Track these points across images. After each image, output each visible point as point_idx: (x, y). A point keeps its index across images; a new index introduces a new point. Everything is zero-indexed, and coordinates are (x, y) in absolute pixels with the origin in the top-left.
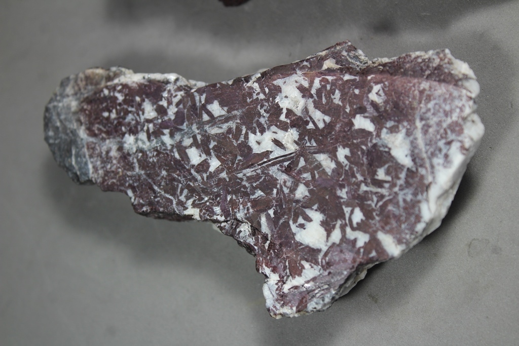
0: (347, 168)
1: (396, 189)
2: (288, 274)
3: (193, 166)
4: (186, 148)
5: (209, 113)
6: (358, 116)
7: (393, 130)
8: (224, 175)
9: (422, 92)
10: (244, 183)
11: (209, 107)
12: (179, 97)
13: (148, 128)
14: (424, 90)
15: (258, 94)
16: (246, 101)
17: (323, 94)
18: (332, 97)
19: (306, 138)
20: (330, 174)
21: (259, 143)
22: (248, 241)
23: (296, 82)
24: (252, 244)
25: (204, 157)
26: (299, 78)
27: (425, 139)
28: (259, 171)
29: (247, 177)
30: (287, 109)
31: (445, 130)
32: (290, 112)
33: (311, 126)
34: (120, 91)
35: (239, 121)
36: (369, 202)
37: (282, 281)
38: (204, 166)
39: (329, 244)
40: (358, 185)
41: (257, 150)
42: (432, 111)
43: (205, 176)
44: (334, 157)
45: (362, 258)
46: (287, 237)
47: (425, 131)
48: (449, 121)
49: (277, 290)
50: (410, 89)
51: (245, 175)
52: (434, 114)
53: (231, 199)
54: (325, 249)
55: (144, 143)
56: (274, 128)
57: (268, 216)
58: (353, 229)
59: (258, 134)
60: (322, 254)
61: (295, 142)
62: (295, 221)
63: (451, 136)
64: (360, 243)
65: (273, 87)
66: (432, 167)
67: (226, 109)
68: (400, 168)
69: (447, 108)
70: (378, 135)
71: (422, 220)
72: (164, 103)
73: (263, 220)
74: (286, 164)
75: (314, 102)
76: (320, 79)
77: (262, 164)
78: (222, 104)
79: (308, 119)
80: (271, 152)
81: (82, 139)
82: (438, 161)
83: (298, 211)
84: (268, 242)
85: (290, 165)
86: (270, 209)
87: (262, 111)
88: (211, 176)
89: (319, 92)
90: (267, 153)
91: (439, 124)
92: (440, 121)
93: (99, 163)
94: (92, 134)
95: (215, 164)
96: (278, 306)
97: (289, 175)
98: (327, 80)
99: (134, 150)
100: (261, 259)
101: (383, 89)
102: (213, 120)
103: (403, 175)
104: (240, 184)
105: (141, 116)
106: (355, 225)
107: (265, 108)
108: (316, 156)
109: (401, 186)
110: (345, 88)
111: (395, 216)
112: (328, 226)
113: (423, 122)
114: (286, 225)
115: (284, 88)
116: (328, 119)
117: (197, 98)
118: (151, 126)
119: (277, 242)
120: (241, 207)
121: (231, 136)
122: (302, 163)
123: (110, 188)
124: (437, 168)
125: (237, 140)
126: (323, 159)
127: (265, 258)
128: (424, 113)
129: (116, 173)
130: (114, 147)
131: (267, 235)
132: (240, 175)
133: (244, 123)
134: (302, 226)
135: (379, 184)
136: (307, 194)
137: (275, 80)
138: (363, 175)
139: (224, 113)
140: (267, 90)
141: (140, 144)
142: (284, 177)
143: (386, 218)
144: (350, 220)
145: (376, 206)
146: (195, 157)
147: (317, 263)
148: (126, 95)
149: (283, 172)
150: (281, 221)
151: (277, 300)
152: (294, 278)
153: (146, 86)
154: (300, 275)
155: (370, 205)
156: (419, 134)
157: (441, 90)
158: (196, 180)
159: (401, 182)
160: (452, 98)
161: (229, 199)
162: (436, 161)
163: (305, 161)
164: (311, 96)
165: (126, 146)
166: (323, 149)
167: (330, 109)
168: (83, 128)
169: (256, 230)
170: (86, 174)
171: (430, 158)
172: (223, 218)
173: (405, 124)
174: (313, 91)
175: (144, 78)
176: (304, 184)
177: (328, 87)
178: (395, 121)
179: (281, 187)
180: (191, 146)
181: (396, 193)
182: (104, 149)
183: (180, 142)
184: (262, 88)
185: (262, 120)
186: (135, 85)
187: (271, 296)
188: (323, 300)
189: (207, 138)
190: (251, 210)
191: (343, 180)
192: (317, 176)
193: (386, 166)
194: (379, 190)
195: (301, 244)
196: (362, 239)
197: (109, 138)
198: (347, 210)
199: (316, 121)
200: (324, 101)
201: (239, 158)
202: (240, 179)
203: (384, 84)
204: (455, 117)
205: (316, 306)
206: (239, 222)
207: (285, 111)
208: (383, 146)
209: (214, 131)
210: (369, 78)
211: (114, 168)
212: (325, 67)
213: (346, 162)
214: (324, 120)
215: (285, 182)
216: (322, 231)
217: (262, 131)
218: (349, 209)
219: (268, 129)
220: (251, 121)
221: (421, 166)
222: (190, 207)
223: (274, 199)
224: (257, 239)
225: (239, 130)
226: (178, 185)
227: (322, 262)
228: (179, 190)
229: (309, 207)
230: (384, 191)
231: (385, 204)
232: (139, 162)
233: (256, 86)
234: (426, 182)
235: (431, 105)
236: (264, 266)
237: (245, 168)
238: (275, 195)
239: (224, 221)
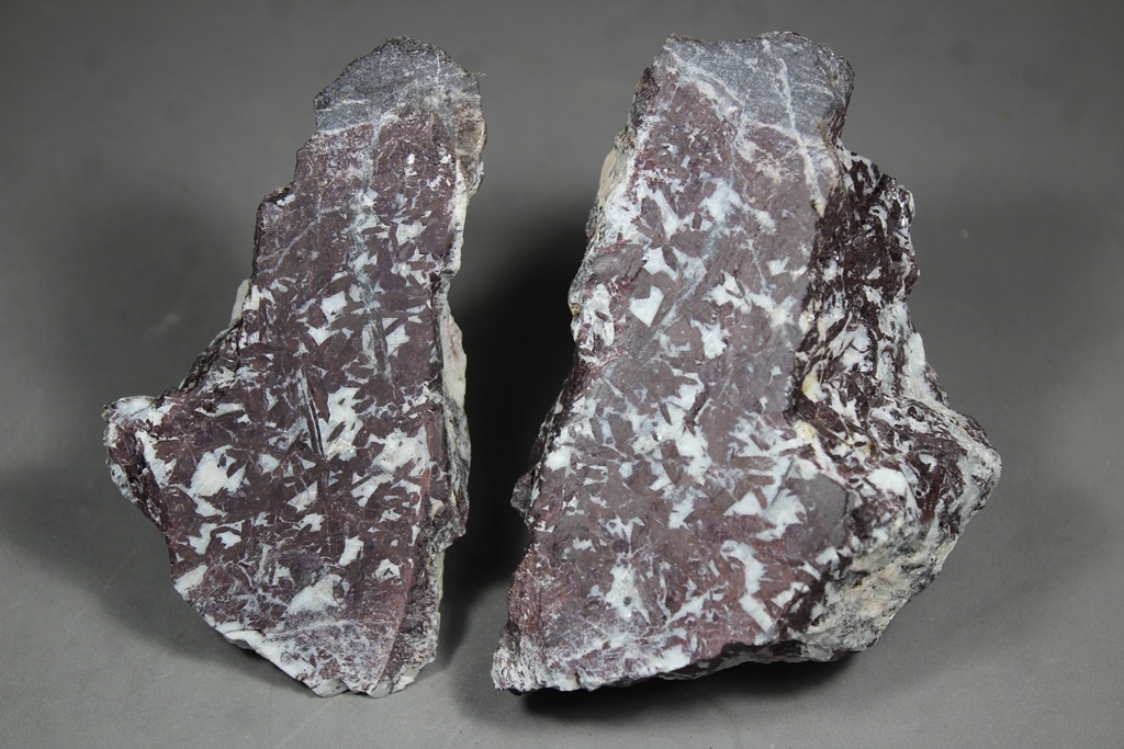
0: (294, 527)
1: (260, 591)
2: (161, 439)
3: (320, 302)
4: (347, 291)
5: (392, 328)
6: (362, 544)
7: (338, 590)
8: (303, 349)
9: (383, 629)
10: (288, 380)
11: (401, 330)
12: (421, 280)
13: (383, 230)
14: (385, 632)
15: (410, 403)
16: (402, 384)
17: (397, 497)
18: (392, 510)
19: (340, 472)
20: (289, 503)
21: (341, 403)
22: (208, 382)
23: (419, 459)
24: (204, 389)
25: (331, 319)
26: (425, 463)
27: (321, 631)
28: (302, 402)
29: (296, 385)
30: (384, 445)
31: (331, 656)
32: (379, 448)
33: (356, 478)
34: (443, 183)
35: (375, 373)
36: (246, 556)
37: (151, 429)
38: (318, 319)
39: (196, 499)
40: (271, 542)
41: (333, 399)
42: (355, 641)
43: (304, 320)
44: (311, 509)
45: (175, 544)
46: (209, 440)
47: (335, 633)
48: (341, 662)
49: (140, 421)
50: (388, 614)
51: (299, 380)
52: (352, 644)
53: (268, 359)
54: (190, 493)
55: (362, 223)
56: (359, 425)
57: (240, 414)
58: (213, 533)
59: (355, 402)
60: (184, 489)
61: (337, 455)
62: (229, 453)
63: (321, 664)
64: (194, 541)
65: (416, 424)
66: (285, 639)
67: (396, 354)
68: (287, 597)
69: (357, 660)
70: (333, 570)
71: (218, 623)
72: (417, 256)
73: (235, 407)
74: (309, 442)
75: (388, 484)
76: (419, 493)
77: (312, 407)
78: (403, 348)
79: (366, 475)
80: (327, 421)
81: (379, 118)
82: (292, 646)
83: (243, 460)
84: (204, 412)
85: (307, 447)
86: (250, 417)
87: (385, 409)
88: (303, 330)
89: (402, 491)
90: (326, 416)
91: (338, 649)
93: (340, 146)
94: (384, 135)
95: (320, 335)
96: (119, 421)
97: (293, 445)
98: (416, 503)
99: (353, 207)
100: (182, 400)
101: (393, 578)
102: (381, 335)
103: (277, 601)
104: (288, 371)
105: (402, 219)
106: (218, 536)
107: (390, 413)
108: (315, 485)
109: (264, 598)
110: (402, 527)
111: (225, 589)
112: (220, 498)
113: (343, 629)
114: (226, 440)
115: (414, 440)
116: (363, 503)
117: (416, 310)
118: (385, 235)
119: (203, 426)
120: (256, 374)
121: (356, 361)
122: (308, 465)
123: (300, 165)
124: (284, 644)
125: (350, 370)
126: (312, 492)
127: (182, 408)
128: (354, 631)
129: (322, 175)
130: (360, 173)
131: (215, 412)
132: (299, 374)
133: (371, 382)
134: (222, 462)
136: (265, 471)
137: (426, 429)
138: (283, 547)
139: (390, 350)
140: (414, 416)
141: (361, 216)
142: (291, 439)
143: (224, 578)
144: (226, 529)
145: (241, 564)
146: (333, 305)
147: (172, 480)
148: (435, 194)
149: (298, 437)
150: (231, 433)
151: (126, 420)
152: (155, 447)
153: (445, 227)
154: (158, 456)
155: (242, 557)
156: (328, 623)
157: (382, 654)
158: (299, 307)
159: (269, 597)
160: (369, 666)
161: (268, 356)
162: (292, 643)
163: (310, 470)
164: (397, 479)
165: (359, 194)
166: (324, 494)
167: (377, 506)
168: (396, 119)
169: (222, 395)
170: (325, 126)
171: (295, 636)
172: (242, 346)
173: (344, 606)
174: (403, 483)
175: (457, 225)
176: (279, 467)
177: (406, 504)
178: (349, 592)
179: (279, 434)
180: (348, 298)
181: (256, 591)
182: (360, 156)
183: (356, 283)
184: (418, 409)
185: (372, 409)
186: (449, 209)
187: (132, 412)
188: (123, 486)
189: (357, 324)
190: (249, 389)
191: (279, 520)
192: (288, 485)
193: (291, 579)
194: (261, 569)
195: (198, 461)
196: (200, 544)
197: (374, 165)
198: (239, 526)
199: (363, 485)
200: (388, 498)
201: (324, 372)
202: (295, 374)
203: (399, 580)
204: (345, 669)
205: (116, 476)
206: (235, 369)
207: (381, 441)
208: (319, 576)
209: (366, 336)
210: (410, 560)
211: (329, 172)
212: (433, 501)
213: (302, 526)
214: (362, 497)
215: (284, 440)
216: (213, 490)
217: (357, 409)
218: (240, 528)
219: (359, 417)
220: (374, 390)
221: (287, 624)
222: (262, 296)
223: (263, 423)
224: (209, 396)
225: (364, 373)
226: (294, 277)
227: (173, 488)
228: (287, 279)
229: (246, 475)
230: (260, 576)
231: (242, 577)
232: (335, 214)
233: (422, 400)
234: (266, 631)
235: (364, 639)
236: (173, 404)
237: (308, 382)
238: (267, 424)
239: (238, 348)
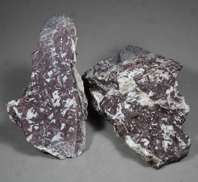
0: (50, 123)
1: (45, 138)
2: (18, 108)
3: (47, 73)
5: (64, 76)
6: (65, 124)
7: (61, 135)
8: (45, 84)
9: (73, 142)
10: (43, 91)
12: (68, 65)
14: (73, 143)
15: (70, 92)
16: (68, 88)
17: (71, 113)
18: (70, 116)
19: (58, 109)
20: (48, 118)
21: (55, 94)
22: (26, 94)
23: (74, 104)
24: (26, 96)
25: (50, 76)
26: (76, 105)
27: (59, 145)
28: (47, 95)
29: (45, 92)
31: (62, 150)
32: (65, 103)
35: (62, 86)
37: (16, 107)
38: (47, 77)
39: (28, 120)
40: (45, 127)
41: (53, 94)
42: (67, 146)
43: (44, 78)
44: (53, 118)
45: (25, 131)
46: (29, 107)
47: (62, 145)
48: (65, 151)
49: (14, 105)
50: (73, 139)
51: (46, 91)
54: (26, 119)
55: (53, 54)
56: (60, 98)
57: (34, 100)
58: (33, 127)
59: (58, 93)
60: (25, 118)
61: (56, 106)
62: (33, 109)
63: (60, 152)
64: (29, 129)
65: (72, 96)
66: (52, 148)
67: (65, 82)
68: (51, 139)
69: (68, 150)
70: (60, 131)
71: (37, 146)
72: (66, 60)
73: (33, 99)
74: (50, 104)
75: (68, 110)
76: (75, 111)
77: (49, 96)
78: (67, 80)
79: (63, 109)
80: (53, 99)
81: (53, 31)
83: (36, 110)
84: (27, 101)
85: (49, 105)
86: (36, 101)
87: (65, 94)
88: (44, 80)
89: (72, 111)
90: (53, 97)
91: (64, 148)
92: (65, 149)
93: (46, 39)
95: (48, 80)
96: (9, 106)
97: (46, 105)
98: (75, 114)
99: (51, 52)
100: (22, 99)
101: (73, 131)
102: (61, 78)
103: (49, 140)
104: (43, 89)
105: (62, 52)
106: (34, 127)
107: (66, 95)
108: (53, 113)
109: (46, 139)
110: (73, 119)
111: (37, 139)
112: (33, 119)
113: (64, 144)
114: (32, 106)
115: (72, 100)
117: (68, 71)
118: (59, 56)
119: (27, 104)
120: (36, 91)
121: (57, 85)
122: (51, 109)
123: (38, 44)
124: (52, 149)
125: (56, 87)
126: (52, 115)
127: (22, 101)
128: (67, 144)
130: (51, 44)
131: (29, 101)
132: (45, 89)
133: (61, 88)
134: (32, 111)
135: (46, 133)
136: (42, 112)
137: (75, 97)
138: (48, 128)
139: (64, 81)
140: (71, 95)
141: (53, 53)
142: (46, 104)
143: (37, 136)
145: (40, 133)
146: (50, 73)
147: (22, 117)
149: (47, 103)
150: (33, 105)
151: (11, 105)
152: (17, 110)
153: (71, 52)
154: (18, 112)
155: (40, 131)
156: (61, 143)
157: (73, 148)
158: (43, 75)
159: (47, 139)
161: (38, 87)
162: (53, 148)
164: (70, 109)
165: (52, 49)
166: (55, 115)
167: (67, 115)
168: (57, 31)
169: (30, 97)
170: (42, 35)
171: (54, 147)
172: (32, 85)
173: (63, 139)
174: (72, 110)
175: (74, 51)
176: (44, 110)
177: (73, 114)
178: (64, 135)
179: (43, 103)
180: (53, 71)
181: (44, 138)
182: (50, 40)
183: (54, 68)
184: (72, 93)
185: (62, 94)
186: (71, 48)
187: (12, 104)
188: (12, 120)
189: (56, 77)
190: (35, 94)
191: (46, 122)
192: (47, 114)
193: (51, 134)
194: (44, 133)
195: (27, 112)
196: (30, 130)
198: (38, 124)
199: (63, 111)
200: (69, 113)
202: (44, 89)
203: (74, 131)
204: (66, 152)
205: (10, 118)
206: (32, 90)
207: (65, 101)
208: (57, 133)
209: (58, 79)
210: (76, 126)
211: (44, 45)
212: (79, 113)
213: (51, 122)
214: (63, 114)
215: (44, 104)
216: (31, 118)
217: (59, 95)
218: (38, 125)
220: (62, 90)
221: (52, 144)
222: (35, 74)
223: (39, 101)
224: (27, 97)
225: (59, 87)
226: (41, 69)
228: (39, 69)
229: (38, 113)
230: (44, 135)
231: (40, 136)
232: (47, 54)
233: (73, 91)
235: (69, 145)
236: (20, 100)
237: (48, 91)
238: (40, 101)
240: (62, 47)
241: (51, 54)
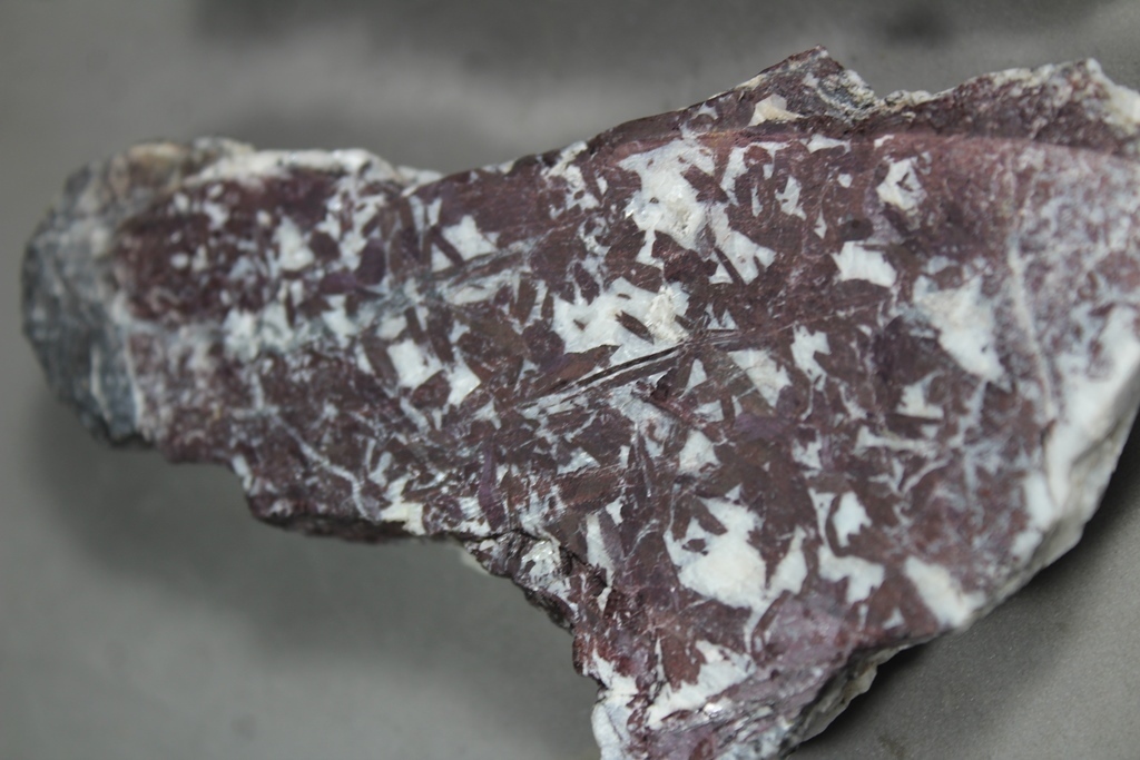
0: (820, 386)
1: (957, 441)
2: (661, 677)
3: (406, 391)
4: (388, 343)
5: (450, 251)
6: (849, 246)
7: (947, 280)
8: (487, 412)
9: (1024, 176)
10: (542, 433)
11: (451, 234)
12: (371, 211)
13: (289, 294)
14: (1031, 170)
15: (579, 195)
16: (546, 215)
17: (754, 191)
18: (779, 197)
19: (709, 309)
20: (773, 403)
21: (581, 325)
22: (551, 590)
23: (681, 160)
24: (564, 597)
25: (435, 365)
26: (689, 149)
27: (1036, 301)
28: (582, 401)
29: (551, 417)
30: (658, 234)
31: (1090, 276)
32: (664, 241)
33: (721, 276)
34: (218, 200)
35: (527, 269)
36: (882, 478)
37: (645, 697)
38: (435, 390)
39: (774, 593)
40: (852, 431)
41: (575, 343)
42: (1053, 226)
43: (437, 415)
44: (783, 356)
45: (865, 632)
46: (657, 577)
47: (1035, 282)
48: (1101, 251)
49: (630, 720)
50: (991, 169)
51: (543, 411)
52: (1058, 235)
53: (507, 477)
54: (760, 607)
55: (277, 332)
56: (621, 285)
57: (606, 521)
58: (839, 552)
59: (580, 300)
60: (753, 622)
61: (679, 319)
62: (679, 533)
63: (1108, 293)
64: (858, 591)
65: (618, 177)
66: (1057, 377)
67: (493, 236)
68: (966, 383)
69: (1096, 216)
70: (906, 296)
71: (1031, 524)
72: (331, 227)
73: (593, 531)
74: (655, 379)
75: (730, 211)
76: (745, 150)
77: (591, 380)
78: (484, 226)
79: (714, 257)
80: (615, 348)
81: (118, 328)
82: (1073, 361)
83: (692, 506)
84: (607, 591)
85: (664, 383)
86: (611, 500)
87: (590, 241)
88: (453, 417)
89: (742, 184)
90: (603, 353)
91: (1074, 260)
92: (1077, 254)
93: (160, 388)
94: (143, 311)
95: (463, 383)
97: (662, 409)
98: (764, 153)
99: (253, 352)
100: (588, 638)
101: (917, 172)
102: (460, 269)
103: (974, 403)
104: (530, 435)
105: (271, 261)
106: (843, 541)
107: (597, 231)
108: (736, 355)
109: (969, 431)
110: (812, 171)
111: (954, 515)
112: (769, 545)
113: (1030, 258)
114: (656, 544)
115: (647, 177)
116: (766, 256)
117: (418, 212)
118: (297, 289)
119: (632, 591)
120: (534, 497)
121: (506, 309)
122: (698, 375)
123: (187, 455)
124: (1069, 378)
126: (756, 364)
127: (599, 635)
128: (1032, 233)
129: (204, 413)
130: (201, 346)
131: (604, 571)
132: (531, 413)
133: (541, 274)
134: (698, 546)
135: (911, 427)
136: (711, 458)
137: (625, 156)
138: (863, 404)
139: (487, 248)
140: (603, 185)
141: (269, 336)
142: (650, 414)
143: (928, 519)
144: (830, 527)
145: (900, 487)
146: (412, 366)
147: (738, 646)
148: (233, 209)
149: (646, 400)
150: (642, 534)
151: (630, 750)
152: (676, 687)
153: (284, 184)
154: (692, 680)
155: (884, 487)
156: (1018, 290)
157: (1078, 167)
158: (413, 428)
159: (969, 421)
160: (1108, 188)
161: (500, 477)
162: (1065, 361)
163: (707, 369)
164: (722, 197)
165: (232, 342)
166: (754, 335)
167: (772, 230)
168: (121, 297)
169: (573, 559)
170: (127, 418)
171: (1049, 355)
172: (484, 529)
173: (980, 262)
174: (727, 184)
175: (280, 163)
176: (704, 431)
177: (768, 171)
178: (950, 256)
179: (641, 441)
180: (401, 338)
181: (956, 452)
182: (175, 350)
183: (374, 328)
184: (589, 179)
185: (590, 265)
186: (255, 184)
187: (615, 738)
188: (758, 749)
189: (444, 316)
190: (560, 506)
191: (809, 419)
192: (738, 410)
193: (928, 379)
194: (910, 444)
195: (697, 596)
196: (864, 578)
197: (187, 322)
198: (821, 501)
199: (734, 261)
200: (756, 207)
201: (529, 366)
202: (530, 422)
203: (920, 159)
204: (1117, 241)
206: (527, 539)
207: (650, 239)
208: (919, 324)
209: (462, 296)
210: (878, 143)
211: (199, 402)
212: (758, 117)
213: (817, 370)
214: (756, 260)
215: (651, 428)
216: (753, 560)
217: (591, 293)
218: (827, 498)
219: (607, 286)
220: (559, 267)
221: (1026, 376)
222: (397, 500)
223: (622, 473)
224: (576, 584)
225: (527, 292)
226: (365, 443)
227: (753, 644)
228: (369, 456)
230: (922, 447)
231: (927, 484)
232: (265, 380)
233: (574, 175)
234: (1040, 420)
235: (1049, 210)
236: (595, 655)
237: (543, 394)
238: (624, 464)
239: (488, 537)
240: (234, 254)
241: (269, 352)
